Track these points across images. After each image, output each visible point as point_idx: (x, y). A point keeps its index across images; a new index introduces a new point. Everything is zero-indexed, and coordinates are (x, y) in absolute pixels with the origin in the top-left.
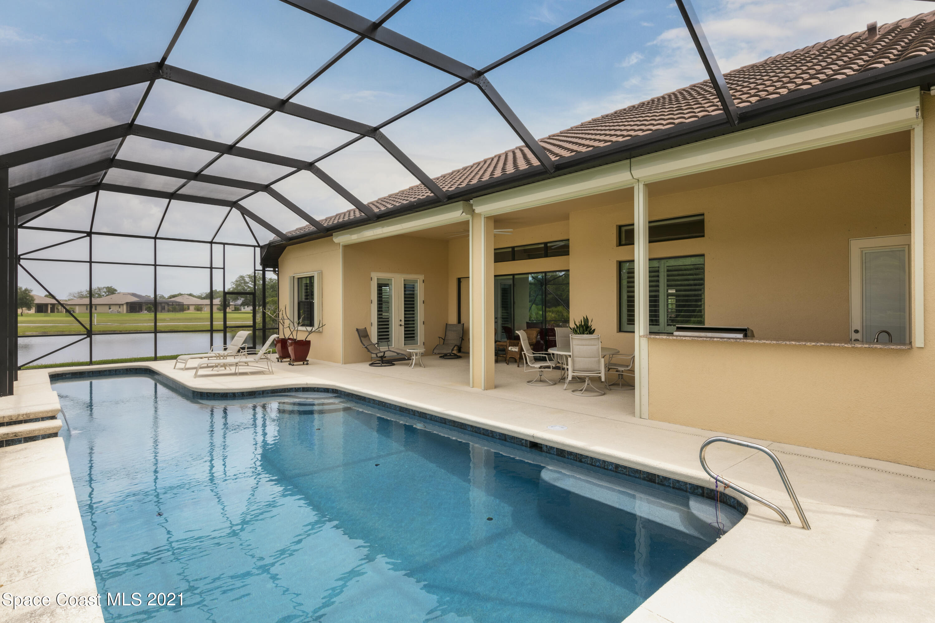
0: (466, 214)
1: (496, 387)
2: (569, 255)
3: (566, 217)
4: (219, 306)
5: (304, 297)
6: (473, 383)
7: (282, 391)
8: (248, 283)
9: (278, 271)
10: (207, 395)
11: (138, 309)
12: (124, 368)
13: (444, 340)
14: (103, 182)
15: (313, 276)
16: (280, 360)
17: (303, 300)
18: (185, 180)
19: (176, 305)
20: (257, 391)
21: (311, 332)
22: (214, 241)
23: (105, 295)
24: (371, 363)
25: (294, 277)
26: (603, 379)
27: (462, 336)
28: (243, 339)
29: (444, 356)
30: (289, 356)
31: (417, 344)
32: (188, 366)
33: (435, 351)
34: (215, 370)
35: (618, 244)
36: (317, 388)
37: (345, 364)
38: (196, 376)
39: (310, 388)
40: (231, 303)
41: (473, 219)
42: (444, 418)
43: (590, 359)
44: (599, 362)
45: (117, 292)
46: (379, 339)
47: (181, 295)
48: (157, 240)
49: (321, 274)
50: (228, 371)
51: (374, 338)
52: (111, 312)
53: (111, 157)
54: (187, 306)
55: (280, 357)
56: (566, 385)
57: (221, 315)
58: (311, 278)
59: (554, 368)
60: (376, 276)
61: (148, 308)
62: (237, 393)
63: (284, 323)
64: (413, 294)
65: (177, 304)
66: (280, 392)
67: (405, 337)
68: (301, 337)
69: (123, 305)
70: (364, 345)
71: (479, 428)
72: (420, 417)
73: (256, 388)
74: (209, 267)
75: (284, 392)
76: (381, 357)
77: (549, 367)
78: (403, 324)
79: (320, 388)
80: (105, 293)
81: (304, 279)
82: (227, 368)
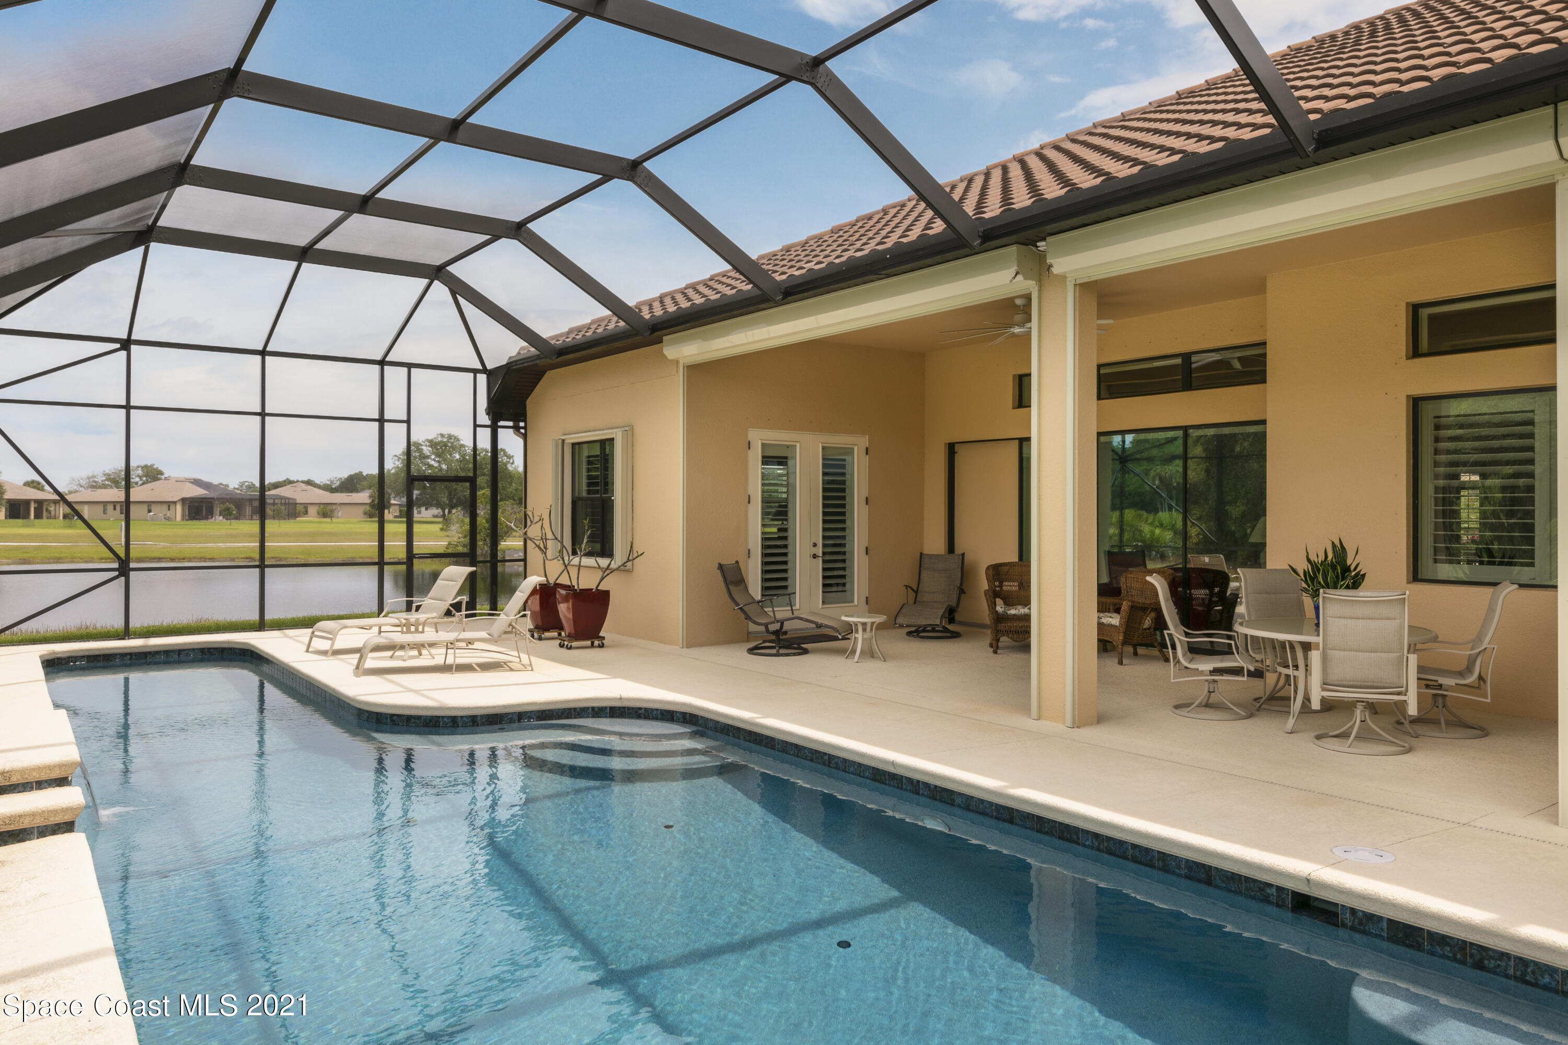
0: (1025, 279)
1: (1101, 719)
2: (1264, 381)
3: (1258, 287)
4: (368, 508)
5: (584, 488)
6: (1039, 707)
7: (562, 713)
8: (428, 457)
9: (525, 428)
10: (392, 721)
11: (204, 513)
12: (196, 647)
13: (916, 592)
14: (160, 223)
15: (612, 440)
16: (536, 635)
17: (584, 494)
18: (341, 213)
19: (281, 504)
20: (507, 714)
21: (607, 571)
22: (388, 359)
23: (140, 482)
24: (751, 645)
25: (563, 441)
26: (1412, 710)
27: (961, 584)
28: (457, 585)
29: (918, 633)
30: (560, 627)
31: (852, 601)
32: (339, 645)
33: (900, 620)
34: (400, 658)
35: (1411, 353)
36: (646, 709)
37: (689, 646)
38: (360, 670)
39: (629, 708)
40: (393, 502)
41: (1040, 291)
42: (1008, 808)
43: (1373, 654)
44: (1401, 663)
45: (163, 477)
46: (764, 589)
47: (288, 482)
48: (267, 358)
49: (630, 431)
50: (425, 660)
51: (755, 589)
52: (152, 519)
53: (182, 161)
54: (302, 506)
55: (537, 627)
56: (1291, 722)
57: (403, 528)
58: (606, 445)
59: (1251, 674)
60: (758, 437)
61: (224, 510)
62: (462, 717)
63: (546, 548)
64: (844, 482)
65: (283, 501)
66: (559, 718)
67: (824, 585)
68: (588, 581)
69: (175, 503)
70: (737, 605)
71: (1121, 843)
72: (935, 799)
73: (505, 707)
74: (377, 417)
75: (567, 718)
76: (776, 633)
77: (1237, 671)
78: (821, 555)
79: (652, 710)
80: (140, 477)
81: (585, 446)
82: (424, 652)
